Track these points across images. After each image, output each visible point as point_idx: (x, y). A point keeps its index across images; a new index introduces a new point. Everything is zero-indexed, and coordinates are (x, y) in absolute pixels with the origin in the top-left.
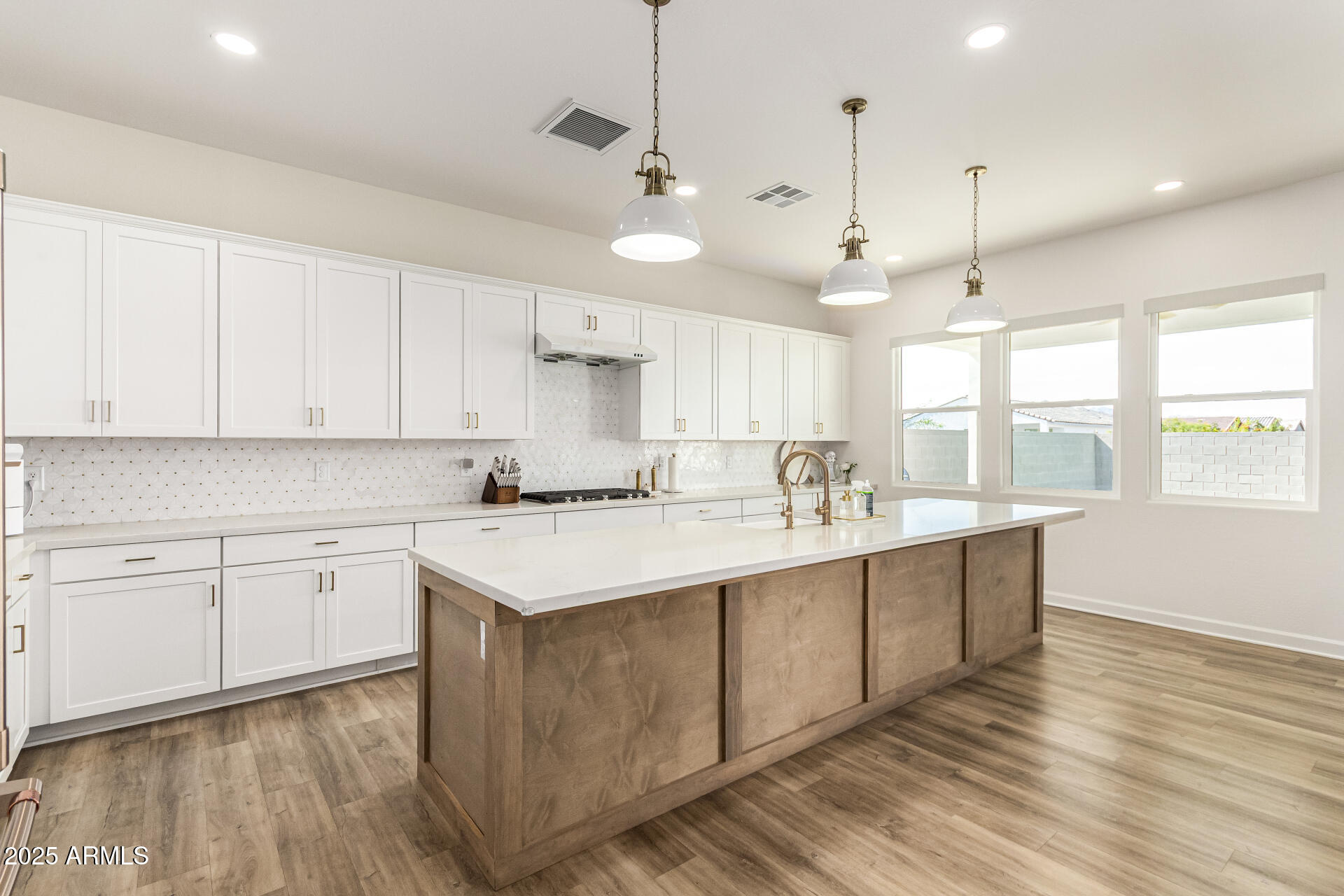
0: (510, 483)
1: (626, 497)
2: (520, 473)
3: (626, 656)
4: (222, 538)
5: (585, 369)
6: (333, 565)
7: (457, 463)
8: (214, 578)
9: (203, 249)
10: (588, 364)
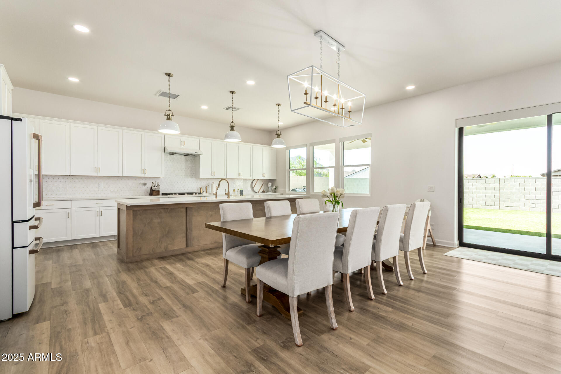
0: (157, 189)
1: (193, 194)
2: (160, 187)
3: (159, 220)
4: (71, 201)
5: (183, 157)
6: (101, 209)
7: (142, 184)
8: (69, 211)
9: (66, 125)
10: (184, 155)
